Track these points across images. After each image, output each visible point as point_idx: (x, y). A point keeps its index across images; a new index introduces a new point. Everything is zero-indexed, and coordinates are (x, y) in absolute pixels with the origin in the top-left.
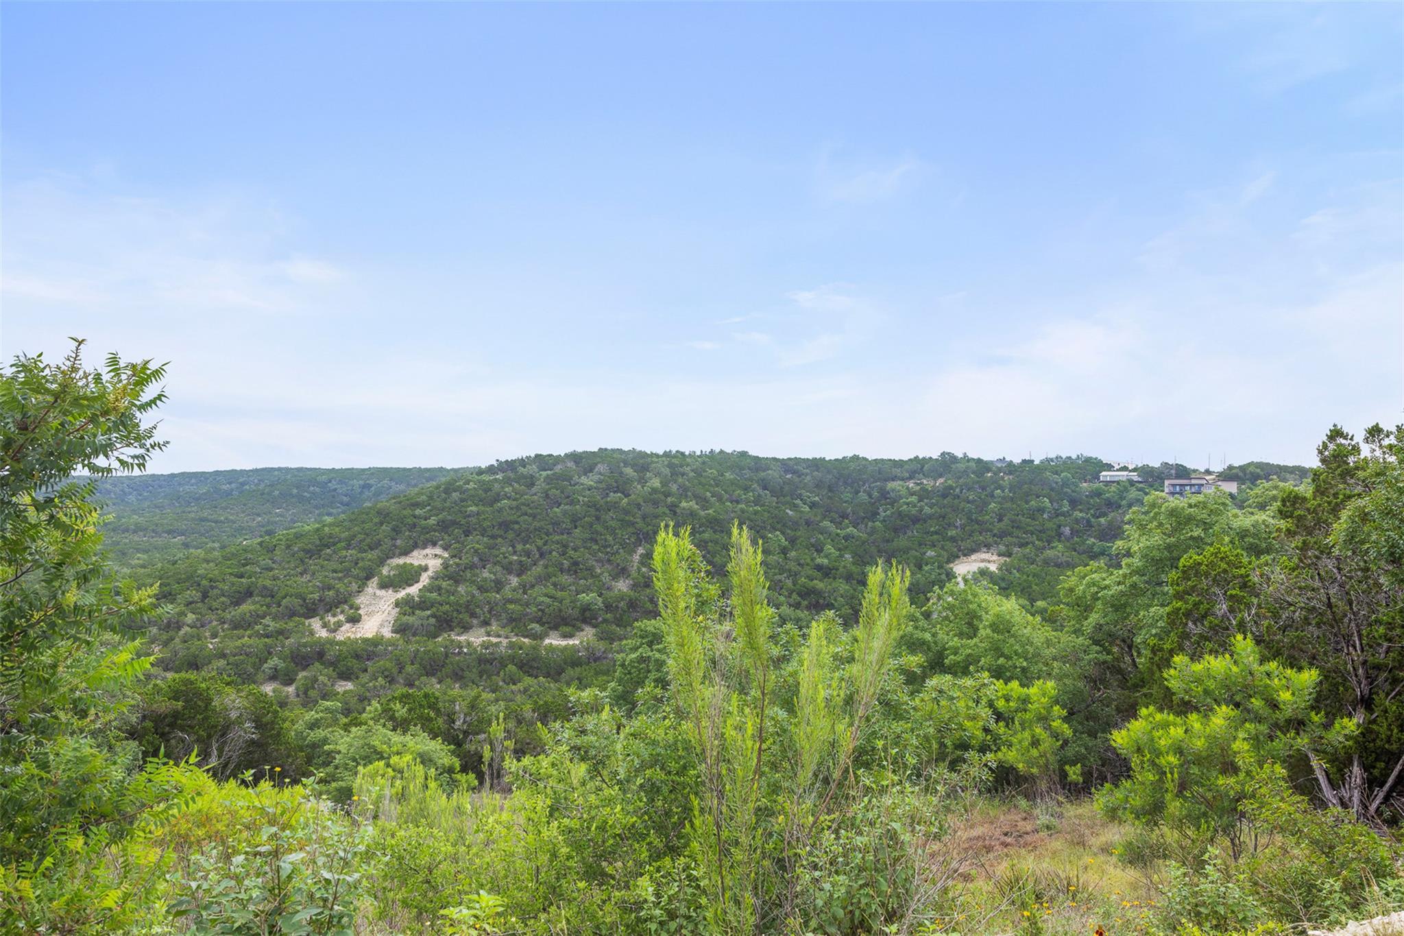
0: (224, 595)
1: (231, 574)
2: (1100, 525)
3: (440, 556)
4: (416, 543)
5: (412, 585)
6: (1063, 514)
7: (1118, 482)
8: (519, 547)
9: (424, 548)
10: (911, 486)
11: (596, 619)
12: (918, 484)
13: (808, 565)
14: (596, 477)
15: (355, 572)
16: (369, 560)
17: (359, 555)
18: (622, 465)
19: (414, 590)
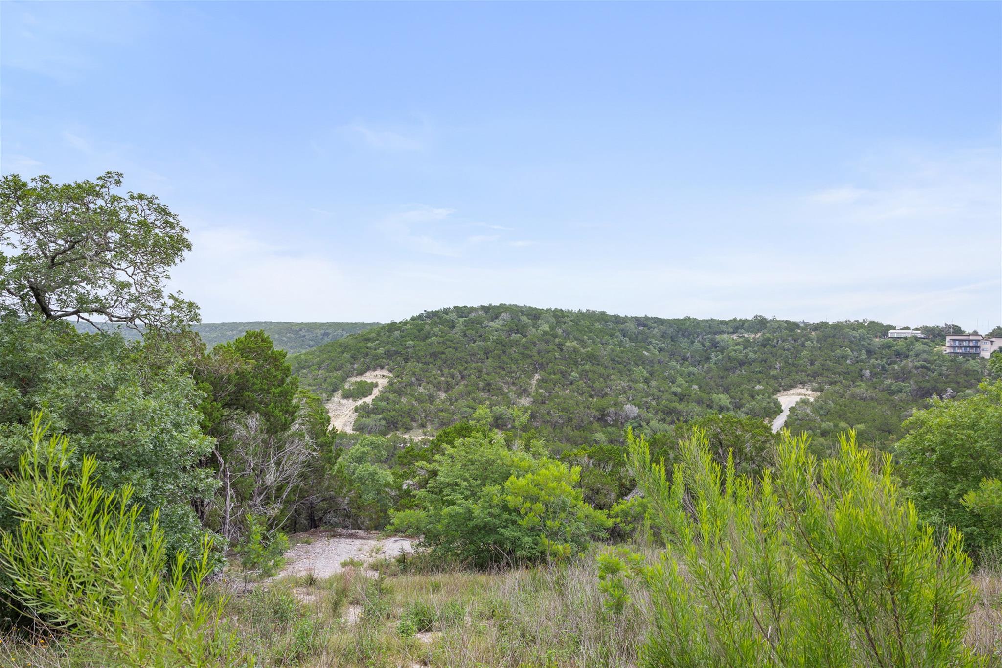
2: (893, 369)
3: (387, 377)
4: (369, 367)
5: (367, 396)
6: (862, 361)
7: (906, 338)
8: (446, 371)
9: (375, 371)
10: (735, 338)
11: (507, 426)
12: (740, 337)
13: (667, 391)
14: (502, 322)
15: (325, 386)
16: (335, 378)
17: (327, 374)
18: (520, 314)
19: (369, 400)
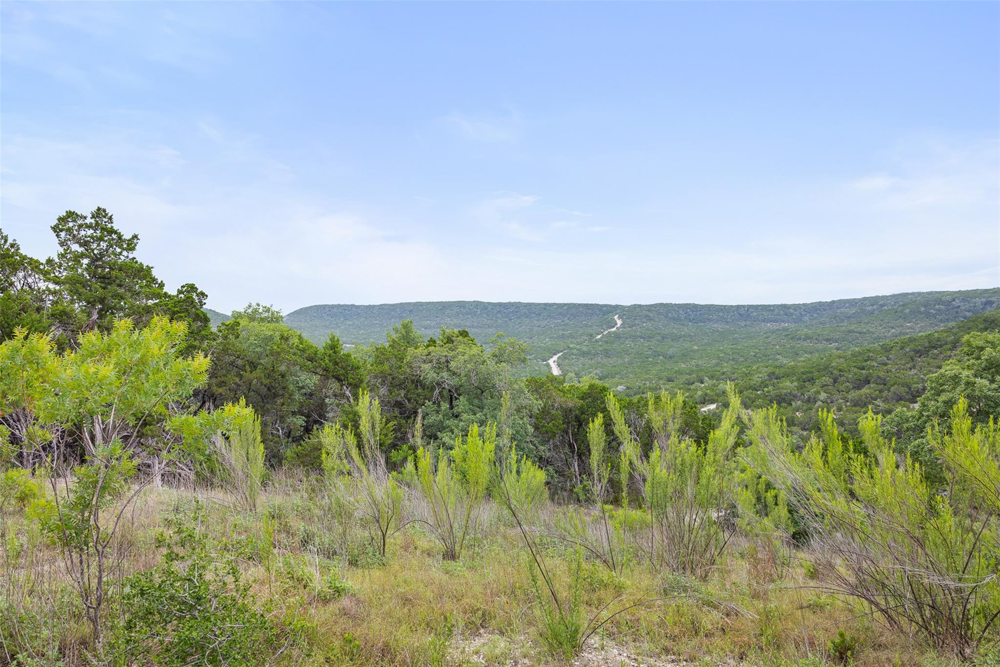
0: (848, 382)
1: (855, 367)
